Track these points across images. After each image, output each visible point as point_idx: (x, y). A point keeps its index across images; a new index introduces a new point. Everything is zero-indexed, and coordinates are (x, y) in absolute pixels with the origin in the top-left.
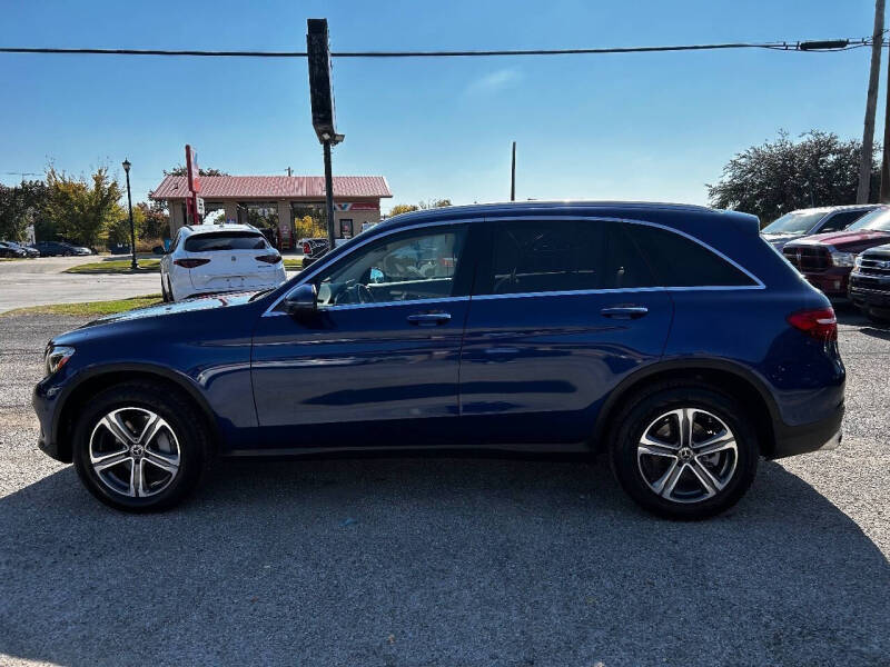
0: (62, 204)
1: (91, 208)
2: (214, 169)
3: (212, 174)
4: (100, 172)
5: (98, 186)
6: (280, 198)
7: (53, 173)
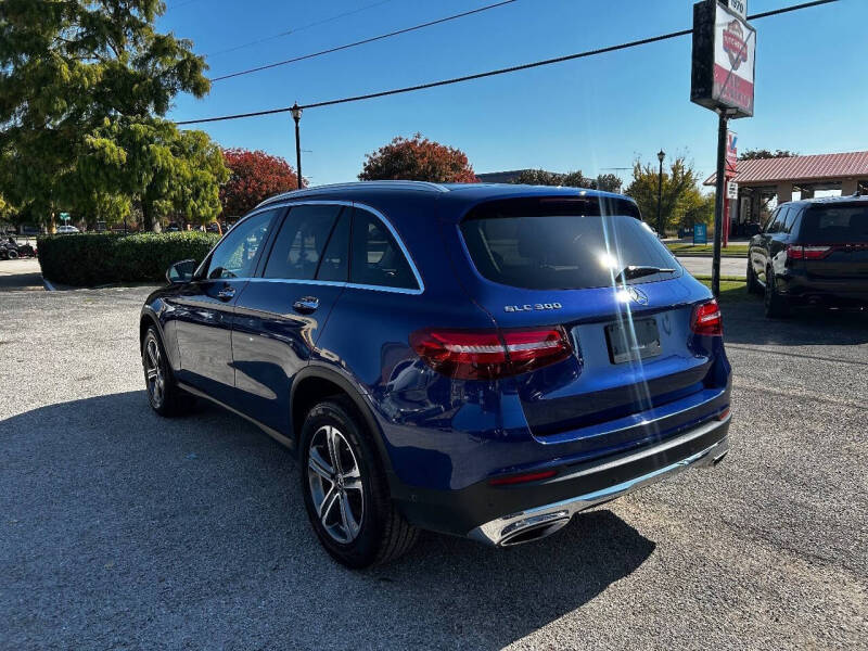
0: (644, 194)
1: (666, 196)
2: (783, 150)
3: (781, 155)
4: (677, 162)
5: (675, 175)
6: (846, 177)
7: (639, 166)
